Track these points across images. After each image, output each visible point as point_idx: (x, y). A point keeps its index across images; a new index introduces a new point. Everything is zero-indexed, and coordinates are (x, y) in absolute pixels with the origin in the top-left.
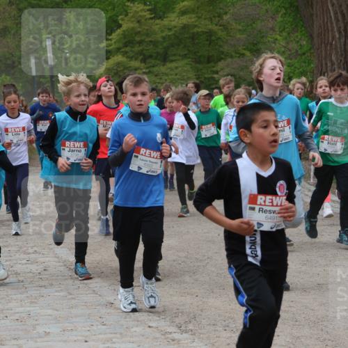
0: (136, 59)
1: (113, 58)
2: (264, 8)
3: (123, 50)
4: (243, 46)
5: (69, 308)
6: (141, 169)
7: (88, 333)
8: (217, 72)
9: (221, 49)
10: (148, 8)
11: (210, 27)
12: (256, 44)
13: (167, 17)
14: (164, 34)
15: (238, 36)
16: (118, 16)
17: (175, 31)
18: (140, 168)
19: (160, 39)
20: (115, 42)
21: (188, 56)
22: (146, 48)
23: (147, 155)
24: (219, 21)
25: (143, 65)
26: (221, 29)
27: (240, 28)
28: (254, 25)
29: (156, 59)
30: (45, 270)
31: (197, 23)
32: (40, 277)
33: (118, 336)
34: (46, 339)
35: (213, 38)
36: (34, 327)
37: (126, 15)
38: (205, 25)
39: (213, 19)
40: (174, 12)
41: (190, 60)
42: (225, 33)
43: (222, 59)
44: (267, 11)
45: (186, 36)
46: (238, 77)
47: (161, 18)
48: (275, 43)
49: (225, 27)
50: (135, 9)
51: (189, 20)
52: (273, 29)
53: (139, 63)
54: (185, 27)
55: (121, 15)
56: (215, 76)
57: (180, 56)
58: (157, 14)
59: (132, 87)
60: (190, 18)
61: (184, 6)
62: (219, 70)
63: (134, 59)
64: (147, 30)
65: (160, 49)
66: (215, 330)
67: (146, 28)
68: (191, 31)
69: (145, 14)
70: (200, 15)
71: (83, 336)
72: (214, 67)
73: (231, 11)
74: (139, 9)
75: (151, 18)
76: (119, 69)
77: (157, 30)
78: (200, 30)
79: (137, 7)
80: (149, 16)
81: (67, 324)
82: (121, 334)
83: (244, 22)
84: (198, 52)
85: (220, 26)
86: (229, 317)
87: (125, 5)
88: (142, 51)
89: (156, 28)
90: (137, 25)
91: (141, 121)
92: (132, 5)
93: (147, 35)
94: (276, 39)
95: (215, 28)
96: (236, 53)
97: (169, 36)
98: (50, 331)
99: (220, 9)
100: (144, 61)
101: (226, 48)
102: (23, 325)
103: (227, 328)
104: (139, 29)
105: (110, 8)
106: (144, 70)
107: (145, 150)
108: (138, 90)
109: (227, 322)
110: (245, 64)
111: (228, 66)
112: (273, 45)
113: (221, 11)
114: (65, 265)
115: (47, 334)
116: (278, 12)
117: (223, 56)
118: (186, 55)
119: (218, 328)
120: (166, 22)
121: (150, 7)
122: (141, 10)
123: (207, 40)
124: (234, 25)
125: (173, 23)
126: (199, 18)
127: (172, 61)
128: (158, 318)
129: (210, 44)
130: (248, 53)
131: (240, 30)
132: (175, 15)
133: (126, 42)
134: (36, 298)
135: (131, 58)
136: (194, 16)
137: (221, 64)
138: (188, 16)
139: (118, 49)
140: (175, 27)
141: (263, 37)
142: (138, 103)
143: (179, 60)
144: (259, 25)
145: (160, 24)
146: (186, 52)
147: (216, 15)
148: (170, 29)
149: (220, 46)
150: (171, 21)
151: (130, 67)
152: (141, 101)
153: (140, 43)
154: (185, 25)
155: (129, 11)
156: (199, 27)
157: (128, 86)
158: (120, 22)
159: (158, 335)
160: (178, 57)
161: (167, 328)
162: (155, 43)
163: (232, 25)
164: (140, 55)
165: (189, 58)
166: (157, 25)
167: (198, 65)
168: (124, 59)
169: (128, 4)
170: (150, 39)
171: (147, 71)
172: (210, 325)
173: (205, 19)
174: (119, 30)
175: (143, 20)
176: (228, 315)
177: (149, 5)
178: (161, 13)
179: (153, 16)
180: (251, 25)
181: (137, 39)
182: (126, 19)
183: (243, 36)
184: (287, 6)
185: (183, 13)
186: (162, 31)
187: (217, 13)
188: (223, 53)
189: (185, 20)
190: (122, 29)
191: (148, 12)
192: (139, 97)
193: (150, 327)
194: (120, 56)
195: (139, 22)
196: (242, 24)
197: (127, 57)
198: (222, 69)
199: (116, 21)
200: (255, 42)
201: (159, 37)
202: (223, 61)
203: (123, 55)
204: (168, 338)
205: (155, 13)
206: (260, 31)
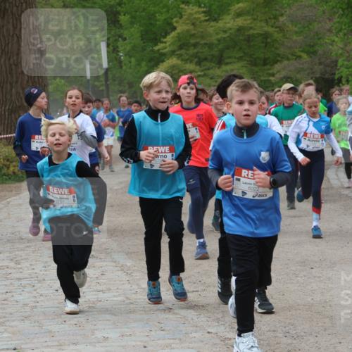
0: (191, 62)
1: (167, 61)
2: (321, 9)
3: (178, 53)
4: (300, 47)
5: (127, 313)
6: (246, 193)
7: (146, 339)
8: (273, 75)
9: (278, 52)
10: (203, 9)
11: (266, 29)
12: (313, 46)
13: (222, 19)
14: (219, 37)
15: (295, 38)
16: (172, 19)
17: (231, 34)
18: (244, 193)
19: (216, 42)
20: (170, 45)
21: (244, 58)
22: (201, 51)
23: (250, 177)
24: (275, 22)
25: (198, 67)
26: (277, 31)
27: (296, 29)
28: (311, 27)
29: (211, 61)
30: (102, 274)
31: (253, 25)
32: (98, 281)
33: (177, 341)
34: (104, 344)
35: (269, 40)
36: (93, 332)
37: (181, 17)
38: (260, 27)
39: (269, 20)
40: (229, 14)
41: (245, 62)
42: (281, 35)
43: (278, 61)
44: (324, 12)
45: (241, 38)
46: (294, 79)
47: (216, 20)
48: (332, 45)
49: (281, 29)
50: (189, 11)
51: (245, 22)
52: (330, 31)
53: (194, 66)
54: (240, 29)
55: (174, 17)
56: (272, 78)
57: (235, 58)
58: (212, 16)
59: (238, 93)
60: (245, 20)
61: (239, 8)
62: (275, 72)
63: (188, 61)
64: (202, 32)
65: (215, 52)
66: (276, 337)
67: (202, 30)
68: (246, 33)
69: (200, 16)
70: (256, 17)
71: (141, 341)
72: (270, 69)
73: (288, 12)
74: (194, 11)
75: (206, 21)
76: (174, 72)
77: (212, 32)
78: (255, 32)
79: (191, 10)
80: (203, 18)
81: (126, 330)
82: (180, 340)
83: (300, 23)
84: (253, 54)
85: (276, 27)
86: (289, 323)
87: (179, 8)
88: (197, 53)
89: (211, 30)
90: (192, 27)
91: (243, 137)
92: (186, 7)
93: (202, 37)
94: (334, 41)
95: (270, 30)
96: (292, 55)
97: (224, 38)
98: (109, 336)
99: (276, 10)
100: (199, 63)
101: (282, 51)
102: (82, 330)
103: (287, 335)
104: (193, 32)
105: (164, 10)
106: (199, 73)
107: (247, 172)
108: (246, 97)
109: (287, 328)
110: (301, 66)
111: (284, 69)
112: (331, 47)
113: (277, 12)
114: (122, 270)
115: (106, 339)
116: (335, 13)
117: (279, 59)
118: (241, 57)
119: (278, 335)
120: (220, 24)
121: (205, 9)
122: (196, 13)
123: (263, 42)
124: (290, 26)
125: (228, 25)
126: (255, 19)
127: (227, 64)
128: (217, 324)
129: (266, 46)
130: (305, 56)
131: (296, 33)
132: (230, 17)
133: (180, 45)
134: (94, 303)
135: (186, 61)
136: (249, 17)
137: (277, 67)
138: (243, 18)
139: (173, 52)
140: (230, 29)
141: (319, 39)
142: (245, 113)
143: (234, 63)
144: (315, 26)
145: (215, 26)
146: (242, 55)
147: (272, 17)
148: (225, 32)
149: (276, 48)
150: (226, 23)
151: (185, 70)
152: (248, 110)
153: (195, 45)
154: (240, 27)
155: (183, 13)
156: (254, 29)
157: (234, 92)
158: (175, 24)
159: (218, 341)
160: (234, 60)
161: (226, 333)
162: (210, 46)
163: (288, 27)
164: (196, 58)
165: (245, 60)
166: (212, 28)
167: (253, 68)
168: (179, 62)
169: (183, 6)
170: (205, 41)
171: (202, 73)
172: (269, 331)
173: (261, 21)
174: (173, 33)
175: (198, 23)
176: (288, 321)
177: (204, 7)
178: (216, 16)
179: (207, 18)
180: (308, 26)
181: (192, 41)
182: (181, 21)
183: (300, 38)
184: (344, 6)
185: (239, 15)
186: (217, 34)
187: (273, 15)
188: (279, 55)
189: (240, 22)
190: (176, 32)
191: (203, 14)
192: (246, 106)
193: (209, 332)
194: (174, 59)
195: (193, 24)
196: (299, 26)
197: (182, 60)
198: (278, 72)
199: (170, 24)
200: (312, 44)
201: (214, 39)
202: (279, 63)
203: (178, 58)
204: (227, 344)
205: (210, 15)
206: (317, 33)
